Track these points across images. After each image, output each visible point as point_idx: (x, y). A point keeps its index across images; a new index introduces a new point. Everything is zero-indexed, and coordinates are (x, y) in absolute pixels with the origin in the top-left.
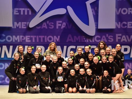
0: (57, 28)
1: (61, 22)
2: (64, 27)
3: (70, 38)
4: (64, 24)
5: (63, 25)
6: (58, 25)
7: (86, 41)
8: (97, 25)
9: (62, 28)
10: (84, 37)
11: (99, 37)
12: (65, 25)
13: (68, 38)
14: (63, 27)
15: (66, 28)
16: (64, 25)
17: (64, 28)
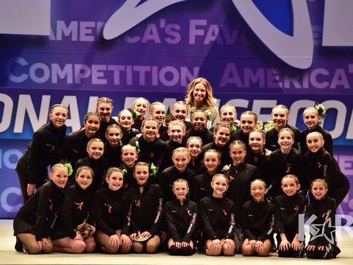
0: (192, 41)
1: (204, 22)
2: (213, 39)
3: (231, 75)
4: (215, 29)
5: (210, 32)
6: (194, 33)
7: (281, 84)
8: (318, 35)
9: (207, 42)
10: (275, 72)
11: (325, 72)
12: (217, 32)
13: (226, 75)
14: (210, 39)
15: (220, 43)
16: (213, 34)
17: (214, 43)
